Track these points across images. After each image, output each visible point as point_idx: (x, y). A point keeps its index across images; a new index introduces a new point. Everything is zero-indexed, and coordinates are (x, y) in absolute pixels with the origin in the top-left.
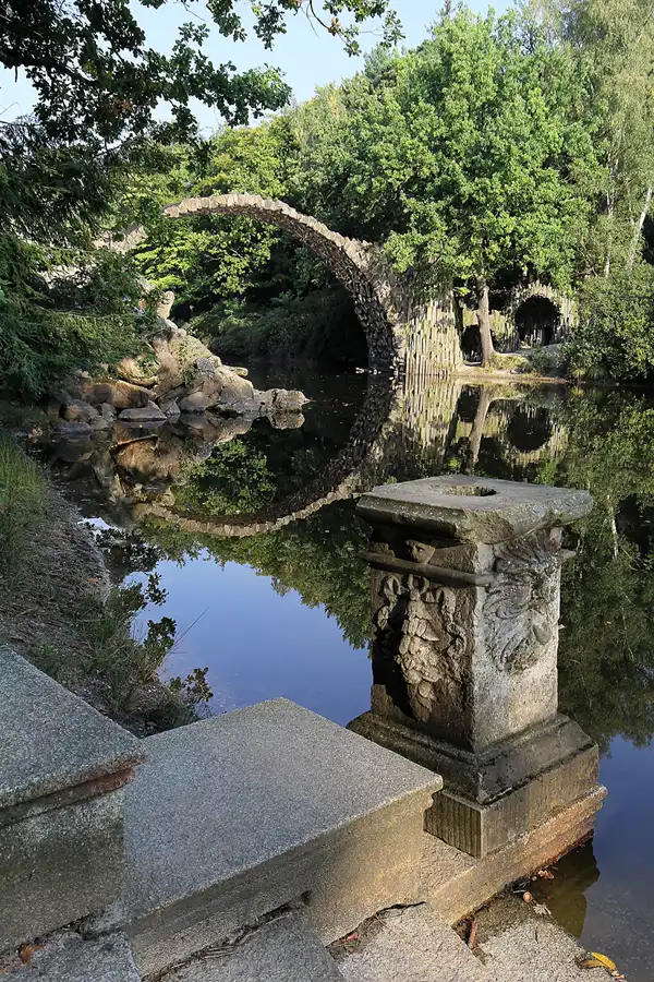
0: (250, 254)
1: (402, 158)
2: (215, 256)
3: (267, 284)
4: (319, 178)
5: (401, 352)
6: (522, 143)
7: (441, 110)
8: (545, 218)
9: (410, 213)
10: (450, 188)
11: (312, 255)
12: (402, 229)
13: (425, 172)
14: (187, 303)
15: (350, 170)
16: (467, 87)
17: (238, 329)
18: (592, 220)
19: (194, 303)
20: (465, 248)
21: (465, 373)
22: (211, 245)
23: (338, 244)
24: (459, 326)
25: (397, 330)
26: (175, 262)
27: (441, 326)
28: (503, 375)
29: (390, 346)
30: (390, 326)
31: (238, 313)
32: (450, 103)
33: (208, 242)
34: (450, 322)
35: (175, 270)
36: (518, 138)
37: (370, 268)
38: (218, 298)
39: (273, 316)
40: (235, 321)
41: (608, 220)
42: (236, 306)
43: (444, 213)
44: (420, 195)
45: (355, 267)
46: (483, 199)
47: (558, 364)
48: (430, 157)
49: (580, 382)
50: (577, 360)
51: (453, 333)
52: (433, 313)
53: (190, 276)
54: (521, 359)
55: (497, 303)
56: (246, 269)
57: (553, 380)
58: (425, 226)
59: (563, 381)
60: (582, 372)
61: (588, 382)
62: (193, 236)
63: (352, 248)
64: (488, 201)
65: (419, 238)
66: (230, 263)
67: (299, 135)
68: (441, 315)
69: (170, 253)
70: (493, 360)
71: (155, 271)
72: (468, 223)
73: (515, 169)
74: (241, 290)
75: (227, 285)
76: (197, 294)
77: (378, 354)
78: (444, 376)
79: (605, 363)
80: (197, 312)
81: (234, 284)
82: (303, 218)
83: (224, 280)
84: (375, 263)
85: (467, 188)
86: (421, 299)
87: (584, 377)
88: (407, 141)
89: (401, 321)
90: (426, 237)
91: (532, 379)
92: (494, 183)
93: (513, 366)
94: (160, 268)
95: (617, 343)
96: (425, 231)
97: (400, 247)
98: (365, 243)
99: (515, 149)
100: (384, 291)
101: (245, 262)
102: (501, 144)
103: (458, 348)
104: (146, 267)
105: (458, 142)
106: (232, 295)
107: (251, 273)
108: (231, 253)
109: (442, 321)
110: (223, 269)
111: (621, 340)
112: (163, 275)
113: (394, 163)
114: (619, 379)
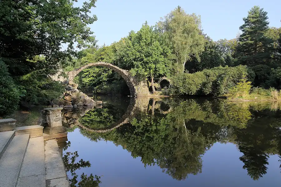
0: (108, 72)
1: (133, 54)
2: (100, 73)
3: (112, 79)
4: (118, 58)
5: (136, 92)
6: (155, 51)
7: (140, 45)
8: (161, 64)
9: (135, 65)
10: (142, 60)
11: (117, 73)
12: (134, 68)
13: (137, 57)
14: (96, 83)
15: (124, 56)
16: (145, 40)
17: (106, 88)
18: (173, 65)
19: (97, 83)
20: (146, 71)
21: (149, 96)
22: (99, 71)
23: (122, 71)
24: (148, 86)
25: (135, 87)
26: (93, 74)
27: (144, 86)
28: (157, 96)
29: (134, 91)
30: (133, 87)
31: (105, 85)
32: (141, 43)
33: (99, 70)
34: (146, 85)
35: (93, 76)
36: (154, 50)
37: (129, 75)
38: (102, 82)
39: (113, 85)
40: (105, 86)
41: (177, 64)
42: (105, 83)
43: (141, 64)
44: (137, 61)
45: (125, 75)
46: (148, 62)
47: (167, 93)
48: (138, 54)
49: (171, 96)
50: (170, 92)
51: (147, 87)
52: (142, 84)
53: (96, 77)
54: (161, 92)
55: (156, 81)
56: (107, 76)
57: (166, 96)
58: (138, 67)
59: (168, 96)
60: (172, 94)
61: (173, 96)
62: (96, 69)
63: (124, 71)
64: (149, 62)
65: (137, 69)
66: (103, 75)
67: (117, 48)
68: (144, 84)
69: (91, 73)
70: (155, 93)
71: (88, 76)
72: (146, 66)
73: (154, 56)
74: (106, 80)
75: (103, 79)
76: (98, 81)
77: (132, 93)
78: (145, 97)
79: (176, 92)
80: (98, 85)
81: (105, 79)
82: (114, 66)
83: (102, 78)
84: (129, 74)
85: (145, 59)
86: (139, 81)
87: (172, 95)
88: (134, 51)
89: (136, 85)
90: (138, 69)
91: (163, 96)
92: (150, 58)
93: (159, 93)
94: (89, 76)
95: (177, 88)
96: (138, 68)
97: (133, 71)
98: (127, 70)
99: (153, 52)
100: (132, 80)
101: (107, 74)
102: (151, 51)
103: (148, 91)
104: (86, 76)
105: (143, 51)
106: (104, 81)
107: (108, 76)
108: (104, 72)
110: (102, 76)
111: (178, 88)
112: (90, 77)
113: (131, 55)
114: (178, 96)
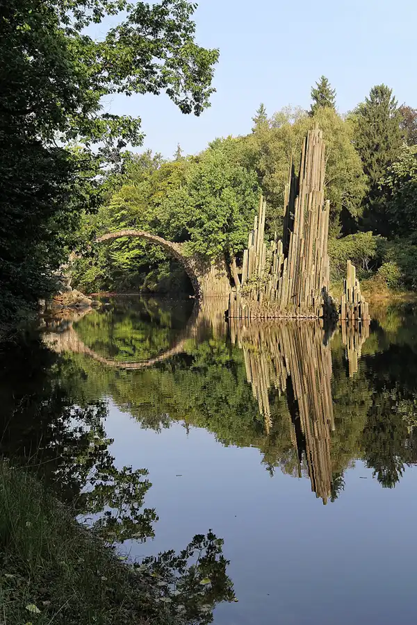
1: (186, 213)
5: (202, 288)
9: (191, 234)
12: (188, 240)
13: (194, 219)
14: (147, 265)
23: (169, 245)
24: (229, 275)
25: (199, 279)
26: (139, 242)
27: (218, 276)
29: (198, 287)
30: (196, 277)
35: (139, 247)
36: (221, 206)
42: (165, 266)
45: (179, 254)
51: (224, 279)
52: (213, 271)
58: (195, 239)
63: (176, 246)
68: (217, 272)
74: (165, 258)
89: (201, 275)
96: (196, 242)
103: (229, 285)
109: (218, 274)
112: (133, 249)
